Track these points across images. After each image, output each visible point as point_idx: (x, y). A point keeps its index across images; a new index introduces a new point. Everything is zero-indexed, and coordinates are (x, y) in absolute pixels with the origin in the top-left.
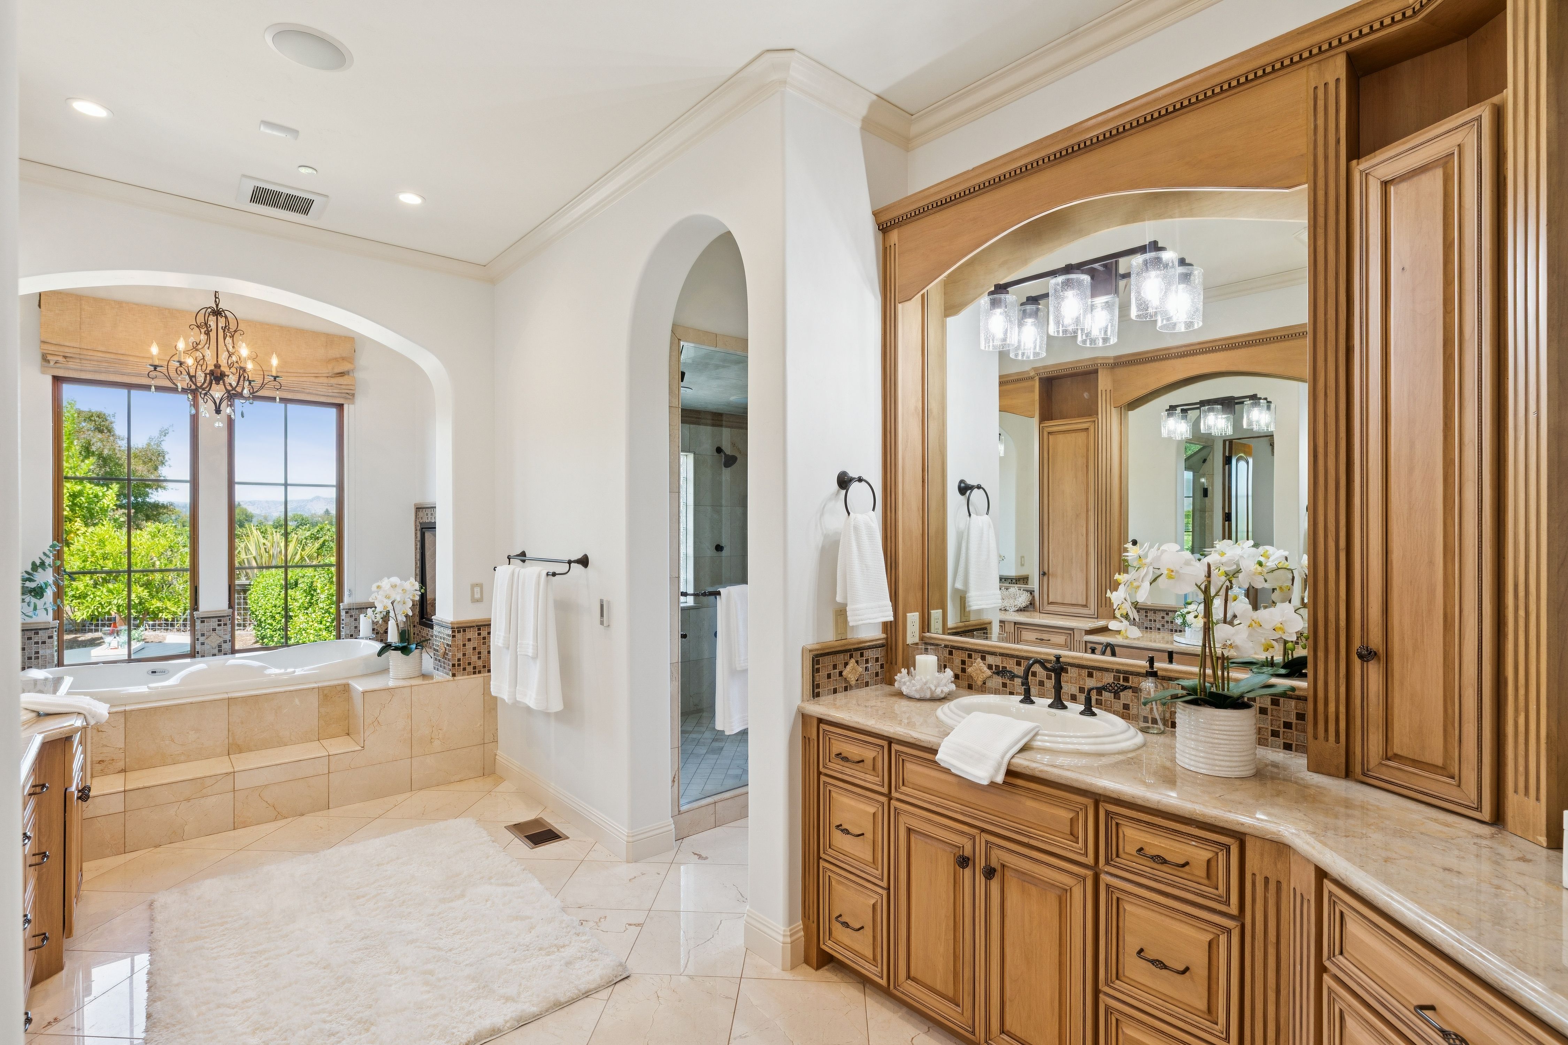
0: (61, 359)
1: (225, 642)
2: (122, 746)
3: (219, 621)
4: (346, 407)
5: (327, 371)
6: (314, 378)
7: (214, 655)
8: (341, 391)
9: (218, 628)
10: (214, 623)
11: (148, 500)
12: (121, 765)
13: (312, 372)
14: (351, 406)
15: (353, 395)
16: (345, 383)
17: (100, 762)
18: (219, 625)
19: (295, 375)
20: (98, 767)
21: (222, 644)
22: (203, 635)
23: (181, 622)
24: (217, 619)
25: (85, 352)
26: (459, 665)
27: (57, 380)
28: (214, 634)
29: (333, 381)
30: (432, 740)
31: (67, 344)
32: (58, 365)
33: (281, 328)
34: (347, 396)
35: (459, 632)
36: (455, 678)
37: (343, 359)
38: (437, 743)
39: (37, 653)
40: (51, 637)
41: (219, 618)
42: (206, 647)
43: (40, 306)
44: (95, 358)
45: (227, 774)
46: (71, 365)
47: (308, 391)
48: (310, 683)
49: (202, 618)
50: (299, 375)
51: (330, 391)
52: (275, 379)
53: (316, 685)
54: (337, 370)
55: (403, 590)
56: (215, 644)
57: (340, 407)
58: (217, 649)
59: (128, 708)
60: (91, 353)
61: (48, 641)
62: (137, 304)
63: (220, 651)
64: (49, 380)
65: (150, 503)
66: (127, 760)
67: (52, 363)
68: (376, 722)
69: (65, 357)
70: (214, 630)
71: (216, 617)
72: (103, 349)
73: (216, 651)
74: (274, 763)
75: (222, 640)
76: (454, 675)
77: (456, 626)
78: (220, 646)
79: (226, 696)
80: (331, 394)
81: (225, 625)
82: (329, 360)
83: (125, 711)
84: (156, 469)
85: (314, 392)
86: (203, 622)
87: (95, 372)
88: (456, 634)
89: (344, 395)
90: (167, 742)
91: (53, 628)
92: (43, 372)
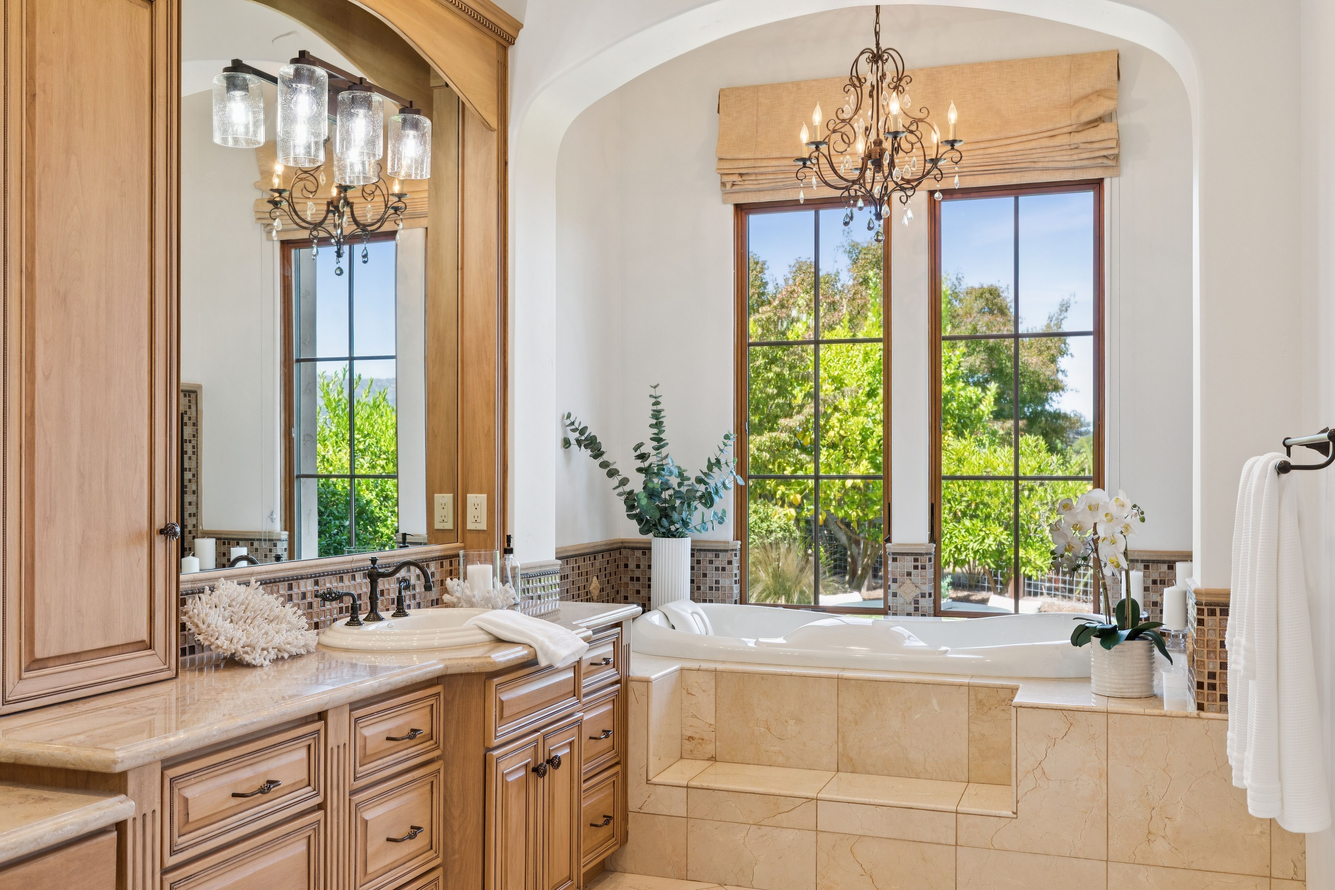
0: (736, 178)
1: (923, 596)
2: (713, 722)
3: (916, 560)
4: (1107, 183)
5: (1069, 122)
6: (1047, 140)
7: (909, 614)
8: (1093, 155)
9: (914, 572)
10: (908, 563)
11: (1047, 407)
12: (710, 749)
13: (1044, 129)
14: (1115, 180)
15: (1116, 157)
16: (1099, 138)
17: (690, 738)
18: (916, 567)
19: (1018, 140)
20: (688, 746)
21: (920, 599)
22: (895, 581)
23: (1081, 587)
24: (912, 558)
25: (759, 163)
26: (1212, 687)
27: (742, 210)
28: (908, 581)
29: (1078, 138)
30: (1152, 837)
31: (742, 156)
32: (735, 188)
33: (1000, 64)
34: (1106, 161)
35: (1212, 613)
36: (1203, 714)
37: (1099, 93)
38: (1160, 846)
39: (717, 582)
40: (730, 563)
41: (916, 556)
42: (899, 600)
43: (718, 112)
44: (770, 170)
45: (809, 799)
46: (748, 185)
47: (1040, 165)
48: (965, 676)
49: (894, 554)
50: (1025, 138)
51: (1075, 157)
52: (953, 146)
53: (966, 681)
54: (1085, 118)
55: (1107, 515)
56: (910, 598)
57: (1097, 185)
58: (913, 605)
59: (720, 667)
60: (764, 163)
61: (727, 567)
62: (816, 80)
63: (916, 609)
64: (730, 209)
65: (1050, 413)
66: (718, 744)
67: (728, 186)
68: (1038, 773)
69: (741, 175)
70: (909, 574)
71: (912, 554)
72: (778, 155)
73: (911, 609)
74: (872, 801)
75: (918, 592)
76: (1200, 707)
77: (1204, 600)
78: (916, 602)
79: (835, 673)
80: (1078, 164)
81: (923, 568)
82: (1076, 102)
83: (716, 671)
84: (1053, 360)
85: (1051, 165)
86: (895, 560)
87: (773, 189)
88: (1206, 617)
89: (1100, 161)
90: (762, 730)
91: (732, 550)
92: (725, 202)
